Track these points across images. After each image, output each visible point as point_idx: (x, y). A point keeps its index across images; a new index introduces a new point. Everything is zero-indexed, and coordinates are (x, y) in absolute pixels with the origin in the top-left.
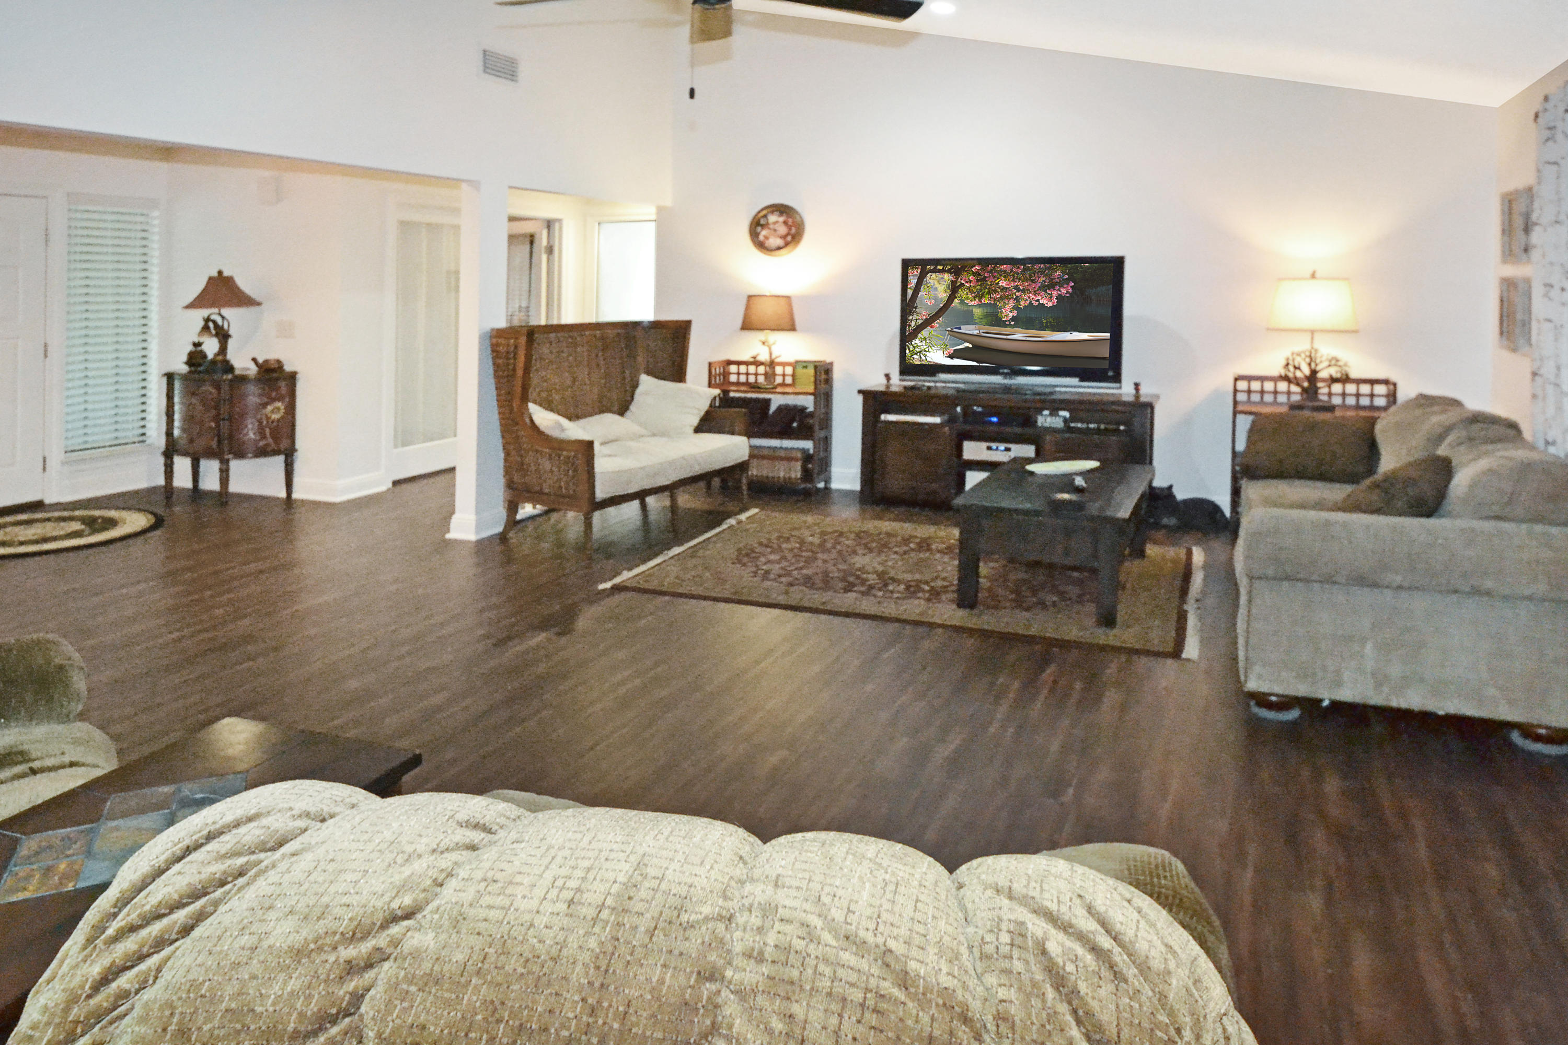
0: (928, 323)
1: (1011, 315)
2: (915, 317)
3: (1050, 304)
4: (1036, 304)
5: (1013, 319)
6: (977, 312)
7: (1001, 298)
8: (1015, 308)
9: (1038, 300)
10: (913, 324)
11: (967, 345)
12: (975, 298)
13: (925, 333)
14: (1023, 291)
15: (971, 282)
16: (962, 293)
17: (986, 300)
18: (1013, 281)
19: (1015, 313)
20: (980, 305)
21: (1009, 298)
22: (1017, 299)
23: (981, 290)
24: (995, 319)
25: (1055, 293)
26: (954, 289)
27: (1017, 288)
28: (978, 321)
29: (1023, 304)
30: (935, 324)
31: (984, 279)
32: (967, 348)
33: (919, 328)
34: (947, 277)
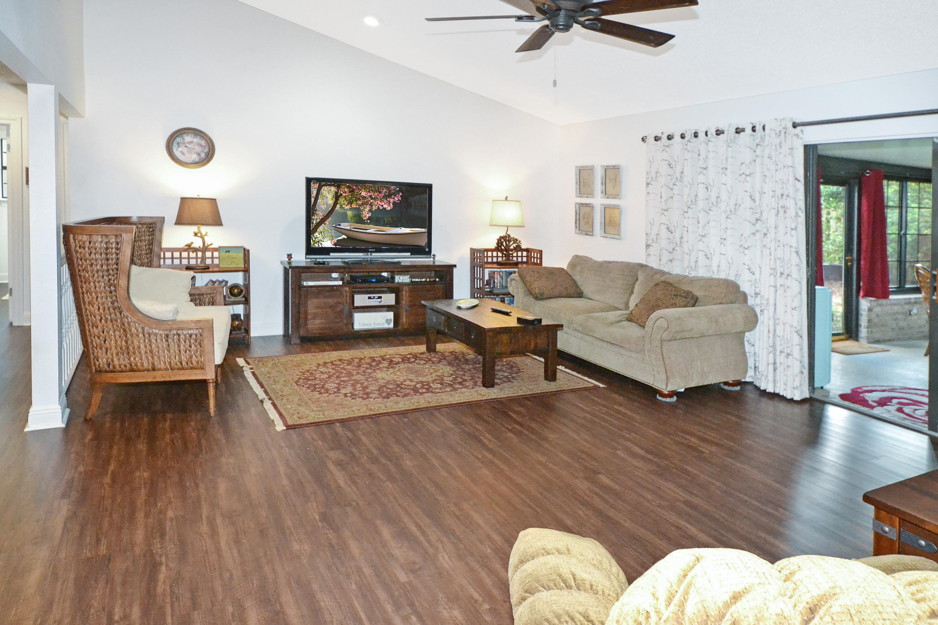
0: (322, 221)
1: (368, 215)
2: (316, 217)
3: (389, 209)
4: (381, 208)
5: (369, 218)
6: (350, 213)
7: (363, 204)
8: (370, 211)
9: (382, 206)
10: (315, 222)
11: (344, 236)
12: (348, 203)
13: (321, 228)
14: (374, 199)
15: (346, 192)
16: (341, 200)
17: (354, 206)
18: (369, 192)
19: (370, 215)
20: (351, 209)
21: (366, 204)
22: (371, 205)
23: (351, 198)
24: (359, 219)
25: (392, 200)
26: (337, 197)
27: (371, 197)
28: (350, 220)
29: (374, 208)
30: (327, 222)
31: (353, 191)
32: (344, 238)
33: (318, 225)
34: (333, 189)
